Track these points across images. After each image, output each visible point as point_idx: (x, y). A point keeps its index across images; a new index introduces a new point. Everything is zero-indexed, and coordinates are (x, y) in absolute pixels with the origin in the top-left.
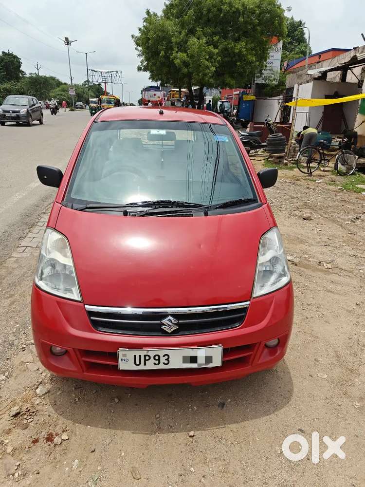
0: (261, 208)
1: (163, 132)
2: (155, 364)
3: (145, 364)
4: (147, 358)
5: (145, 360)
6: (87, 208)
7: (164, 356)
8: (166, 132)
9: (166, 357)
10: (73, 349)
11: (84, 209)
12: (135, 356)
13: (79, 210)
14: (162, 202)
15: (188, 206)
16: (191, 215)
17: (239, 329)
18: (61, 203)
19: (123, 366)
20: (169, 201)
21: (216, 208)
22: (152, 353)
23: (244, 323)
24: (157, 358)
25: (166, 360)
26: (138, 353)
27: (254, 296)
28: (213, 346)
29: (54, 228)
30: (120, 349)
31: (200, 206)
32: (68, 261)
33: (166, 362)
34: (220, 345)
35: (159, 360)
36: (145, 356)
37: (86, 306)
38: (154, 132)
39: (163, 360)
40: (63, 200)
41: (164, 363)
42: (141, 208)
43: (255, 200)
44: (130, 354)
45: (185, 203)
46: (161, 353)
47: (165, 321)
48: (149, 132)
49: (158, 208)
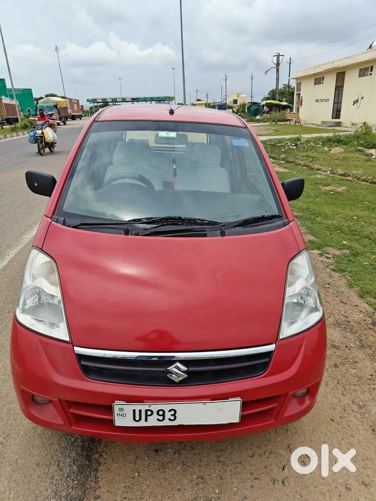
0: (288, 226)
1: (173, 134)
2: (158, 420)
3: (146, 420)
4: (149, 413)
5: (147, 416)
6: (81, 225)
7: (170, 411)
8: (177, 135)
9: (173, 412)
10: (59, 400)
11: (79, 225)
12: (134, 411)
13: (73, 227)
14: (171, 218)
15: (202, 223)
16: (205, 235)
17: (261, 378)
18: (51, 218)
19: (119, 422)
20: (179, 217)
21: (235, 226)
22: (155, 407)
23: (267, 371)
24: (161, 413)
25: (172, 415)
26: (138, 407)
27: (281, 337)
28: (230, 400)
29: (41, 249)
30: (117, 402)
31: (216, 223)
32: (56, 291)
33: (172, 418)
34: (239, 399)
35: (163, 415)
36: (146, 411)
37: (76, 349)
38: (163, 134)
39: (168, 415)
40: (53, 214)
41: (170, 419)
42: (145, 225)
43: (281, 217)
44: (129, 408)
45: (199, 219)
46: (166, 407)
47: (172, 368)
48: (157, 135)
49: (165, 225)
